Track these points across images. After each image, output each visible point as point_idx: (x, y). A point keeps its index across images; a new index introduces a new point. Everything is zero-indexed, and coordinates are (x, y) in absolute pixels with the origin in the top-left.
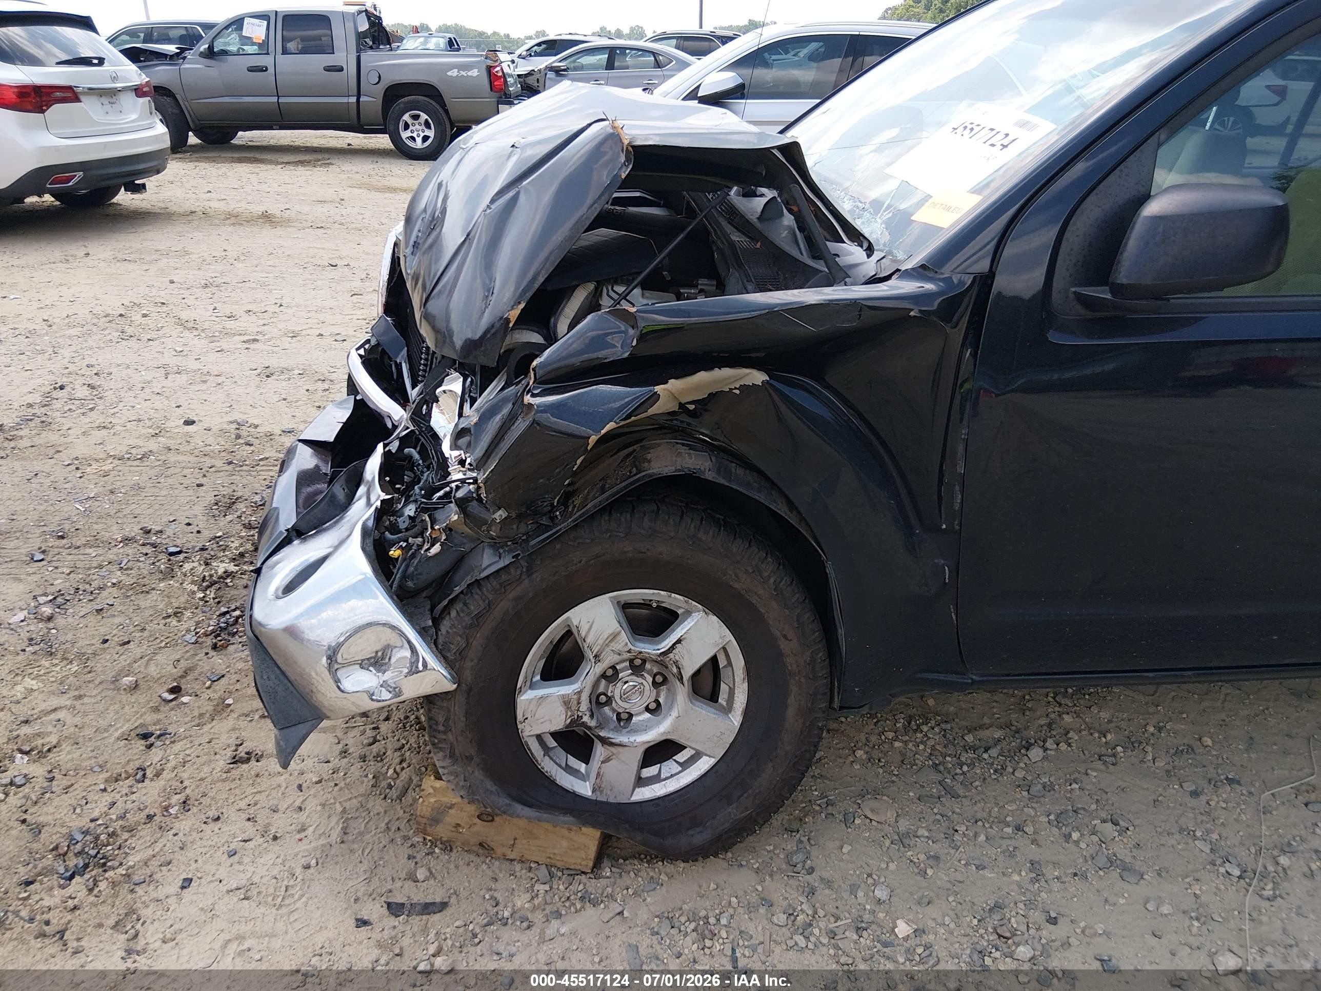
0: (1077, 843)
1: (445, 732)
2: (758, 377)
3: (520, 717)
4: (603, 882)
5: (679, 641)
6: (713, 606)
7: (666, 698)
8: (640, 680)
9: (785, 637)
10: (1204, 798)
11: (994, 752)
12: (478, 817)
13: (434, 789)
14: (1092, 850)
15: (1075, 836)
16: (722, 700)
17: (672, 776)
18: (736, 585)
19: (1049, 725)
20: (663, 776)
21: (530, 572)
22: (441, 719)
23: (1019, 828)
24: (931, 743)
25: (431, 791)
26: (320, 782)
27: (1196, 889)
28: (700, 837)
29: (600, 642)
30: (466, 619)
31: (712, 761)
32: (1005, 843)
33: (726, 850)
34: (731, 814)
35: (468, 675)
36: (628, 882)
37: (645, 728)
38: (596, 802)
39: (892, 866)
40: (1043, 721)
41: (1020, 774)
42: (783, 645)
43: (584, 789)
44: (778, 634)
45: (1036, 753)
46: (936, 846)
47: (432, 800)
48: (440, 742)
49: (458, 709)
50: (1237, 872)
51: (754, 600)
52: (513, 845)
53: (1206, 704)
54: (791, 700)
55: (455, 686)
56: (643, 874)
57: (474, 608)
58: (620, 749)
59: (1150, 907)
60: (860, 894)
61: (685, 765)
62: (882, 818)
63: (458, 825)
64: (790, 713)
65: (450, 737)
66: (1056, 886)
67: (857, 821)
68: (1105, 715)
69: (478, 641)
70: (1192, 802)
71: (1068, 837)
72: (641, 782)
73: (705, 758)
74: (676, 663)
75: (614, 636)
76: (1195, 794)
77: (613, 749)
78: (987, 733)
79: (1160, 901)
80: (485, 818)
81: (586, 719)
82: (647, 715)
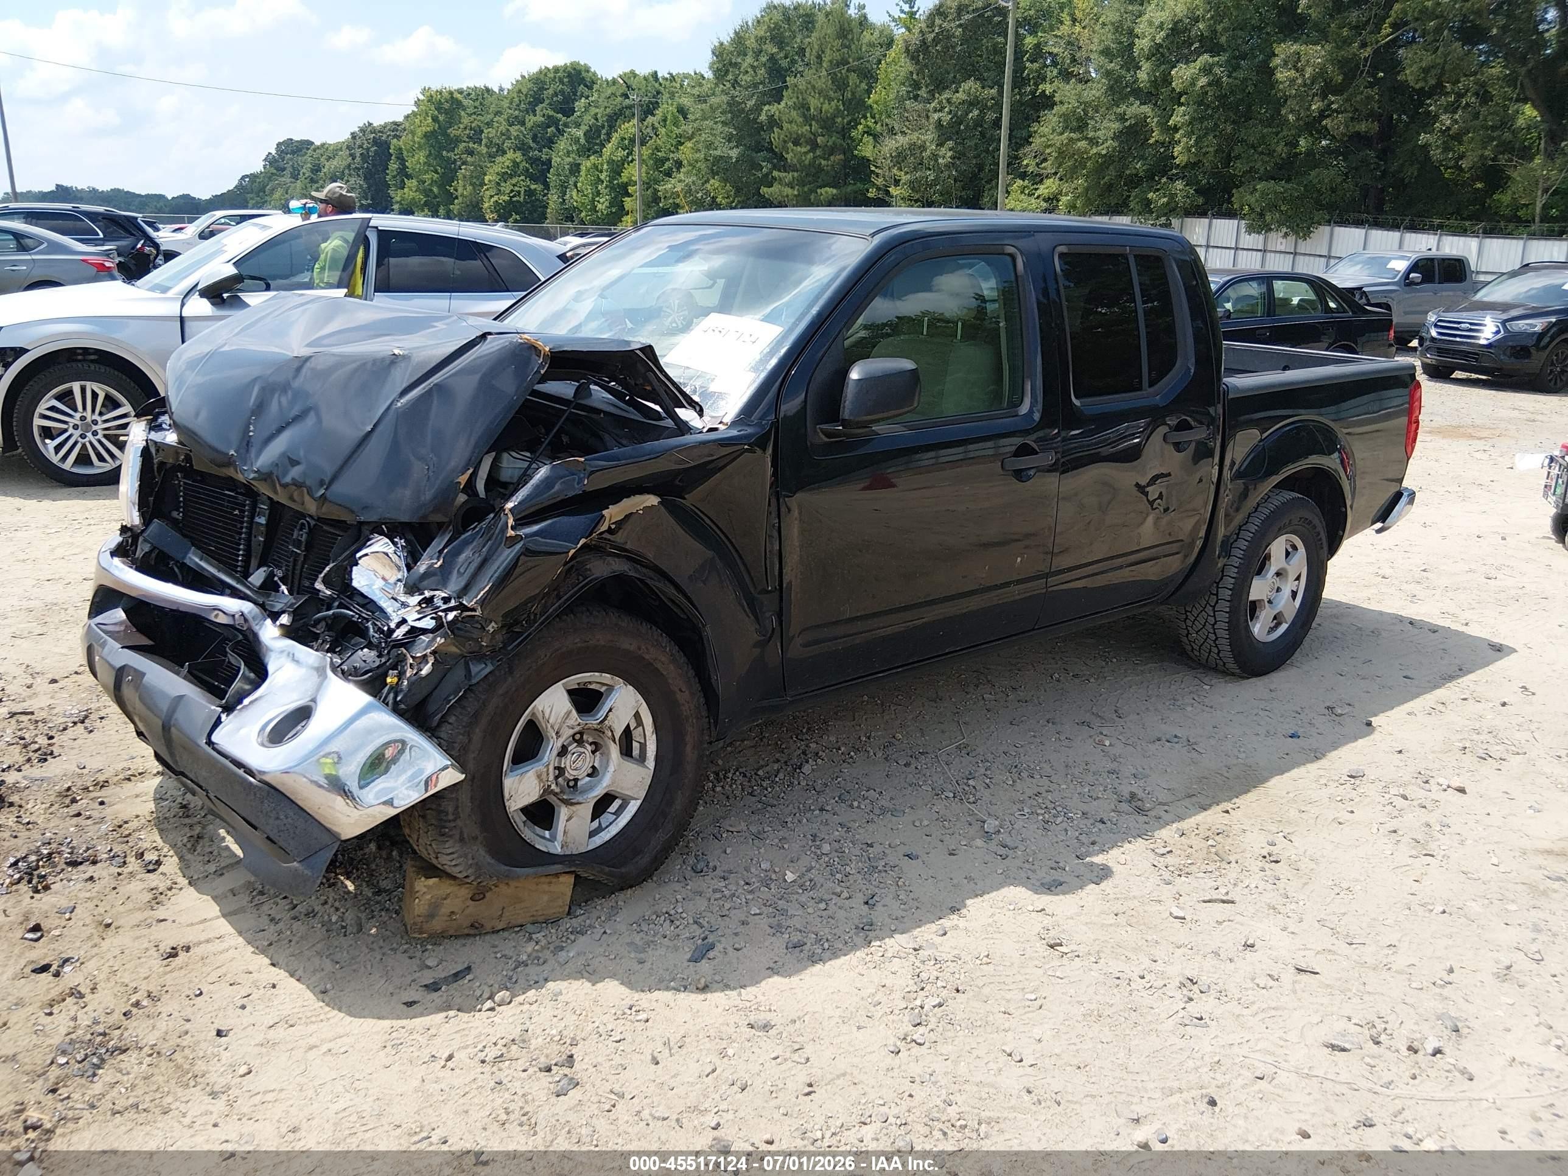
0: (859, 807)
1: (454, 820)
2: (653, 500)
3: (506, 795)
4: (580, 919)
5: (610, 710)
6: (629, 680)
7: (601, 761)
8: (582, 750)
9: (681, 690)
10: (913, 766)
11: (781, 776)
12: (472, 899)
13: (428, 887)
14: (870, 807)
15: (856, 804)
16: (636, 752)
17: (611, 824)
18: (647, 657)
19: (804, 753)
20: (604, 826)
21: (511, 671)
22: (450, 810)
23: (822, 810)
24: (739, 782)
25: (425, 890)
26: (271, 944)
27: (935, 808)
28: (644, 860)
29: (559, 721)
30: (465, 719)
31: (639, 802)
32: (819, 819)
33: (651, 876)
34: (660, 838)
35: (471, 765)
36: (598, 914)
37: (590, 788)
38: (565, 855)
39: (762, 850)
40: (799, 752)
41: (803, 783)
42: (679, 696)
43: (557, 848)
44: (676, 689)
45: (807, 769)
46: (781, 833)
47: (429, 897)
48: (451, 830)
49: (465, 797)
50: (952, 795)
51: (659, 666)
52: (501, 916)
53: (887, 717)
54: (688, 738)
55: (464, 776)
56: (605, 905)
57: (471, 710)
58: (578, 806)
59: (917, 824)
60: (753, 870)
61: (618, 813)
62: (739, 829)
63: (453, 913)
64: (689, 748)
65: (459, 823)
66: (861, 831)
67: (724, 835)
68: (833, 739)
69: (478, 734)
70: (908, 770)
71: (851, 806)
72: (592, 834)
73: (632, 802)
74: (610, 727)
75: (569, 713)
76: (907, 765)
77: (573, 808)
78: (768, 768)
79: (921, 821)
80: (477, 897)
81: (553, 787)
82: (588, 779)
